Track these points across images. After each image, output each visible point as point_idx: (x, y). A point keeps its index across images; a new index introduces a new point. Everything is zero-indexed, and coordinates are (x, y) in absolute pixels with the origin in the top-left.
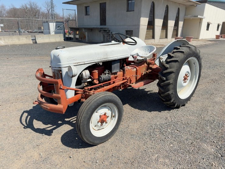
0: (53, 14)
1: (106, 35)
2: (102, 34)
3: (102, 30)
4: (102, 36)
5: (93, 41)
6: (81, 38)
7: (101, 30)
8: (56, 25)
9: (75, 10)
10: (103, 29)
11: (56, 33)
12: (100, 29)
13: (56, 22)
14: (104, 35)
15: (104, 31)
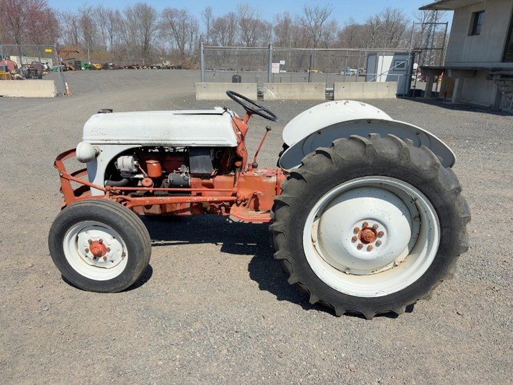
0: (432, 33)
1: (503, 88)
2: (494, 85)
3: (497, 75)
4: (494, 91)
5: (470, 102)
6: (446, 93)
7: (492, 75)
8: (394, 61)
9: (447, 24)
10: (500, 72)
11: (389, 79)
12: (490, 72)
13: (396, 54)
14: (499, 87)
15: (503, 76)
